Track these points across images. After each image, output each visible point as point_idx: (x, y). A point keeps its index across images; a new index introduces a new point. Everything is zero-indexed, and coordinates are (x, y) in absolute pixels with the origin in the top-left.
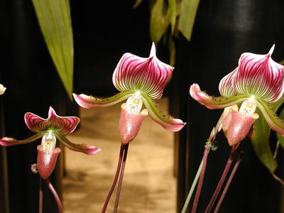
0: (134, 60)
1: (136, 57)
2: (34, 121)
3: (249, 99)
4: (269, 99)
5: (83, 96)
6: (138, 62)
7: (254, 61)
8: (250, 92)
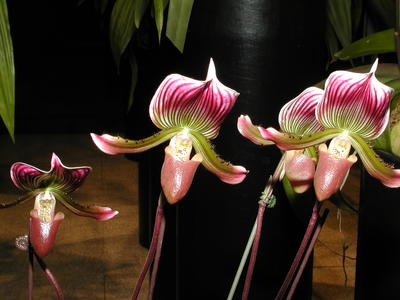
0: (185, 84)
1: (188, 80)
2: (26, 174)
3: (340, 135)
4: (368, 135)
5: (107, 137)
6: (192, 86)
7: (351, 82)
8: (342, 126)
